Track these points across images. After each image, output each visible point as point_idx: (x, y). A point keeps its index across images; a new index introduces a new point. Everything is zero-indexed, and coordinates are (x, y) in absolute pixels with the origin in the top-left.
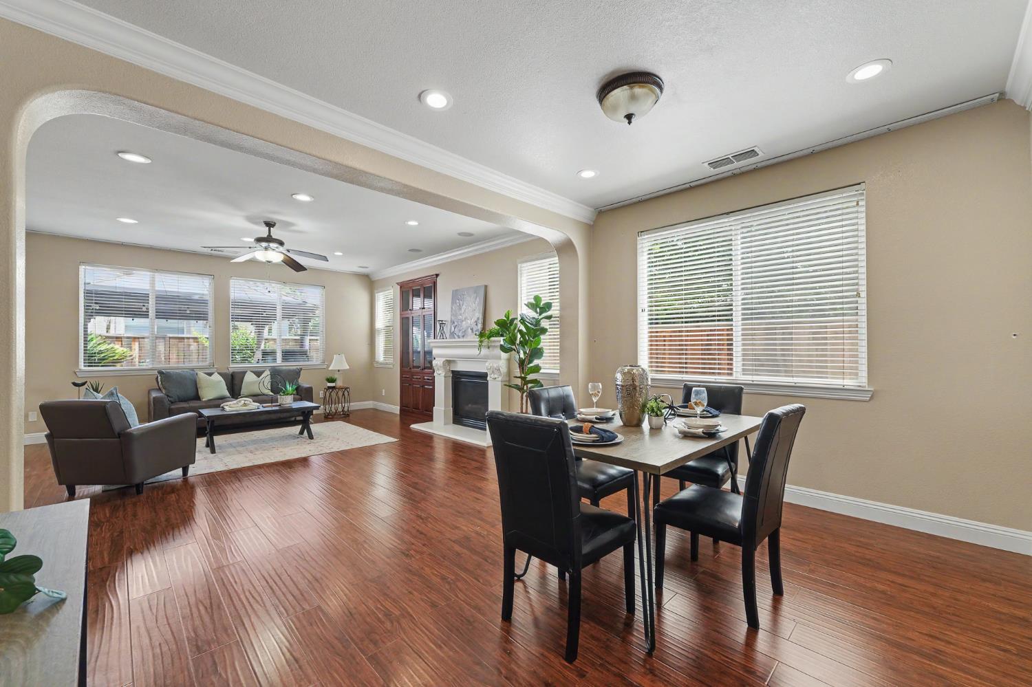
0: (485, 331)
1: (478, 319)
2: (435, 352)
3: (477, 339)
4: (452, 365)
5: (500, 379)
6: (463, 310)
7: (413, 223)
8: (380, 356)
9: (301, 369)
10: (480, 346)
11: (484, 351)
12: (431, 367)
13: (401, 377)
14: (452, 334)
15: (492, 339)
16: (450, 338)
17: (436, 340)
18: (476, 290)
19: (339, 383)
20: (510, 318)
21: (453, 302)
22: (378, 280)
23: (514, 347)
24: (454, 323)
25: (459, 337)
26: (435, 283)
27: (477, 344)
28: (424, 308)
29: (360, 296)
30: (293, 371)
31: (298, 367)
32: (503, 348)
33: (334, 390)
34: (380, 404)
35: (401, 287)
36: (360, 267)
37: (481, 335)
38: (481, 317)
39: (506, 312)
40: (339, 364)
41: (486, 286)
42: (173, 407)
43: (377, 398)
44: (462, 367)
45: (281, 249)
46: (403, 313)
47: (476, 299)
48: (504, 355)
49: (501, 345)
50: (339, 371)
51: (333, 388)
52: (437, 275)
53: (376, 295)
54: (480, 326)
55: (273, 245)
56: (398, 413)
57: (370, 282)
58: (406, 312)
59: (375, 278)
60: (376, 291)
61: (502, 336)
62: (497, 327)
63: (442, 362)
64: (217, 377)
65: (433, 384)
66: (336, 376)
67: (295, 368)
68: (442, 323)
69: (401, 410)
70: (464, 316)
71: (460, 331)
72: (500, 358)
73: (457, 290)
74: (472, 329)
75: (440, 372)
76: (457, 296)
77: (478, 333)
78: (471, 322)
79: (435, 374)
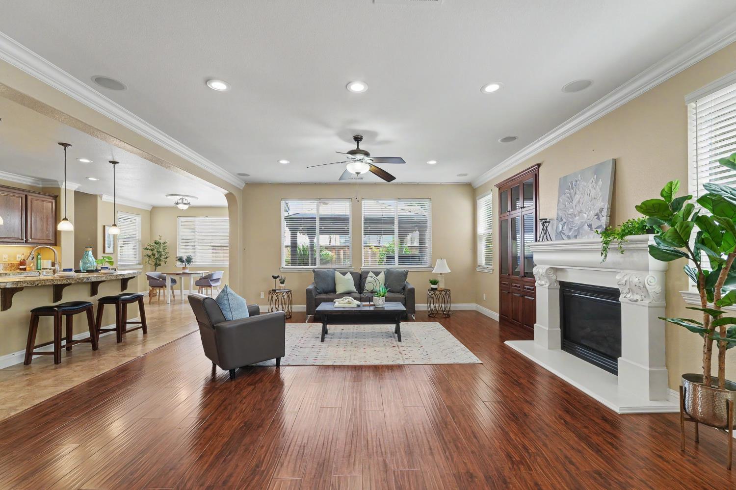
0: (614, 226)
1: (601, 210)
2: (536, 257)
3: (599, 239)
4: (559, 273)
5: (647, 302)
6: (575, 203)
7: (492, 88)
8: (482, 260)
9: (408, 271)
10: (605, 250)
11: (612, 257)
12: (531, 275)
13: (500, 283)
14: (560, 235)
15: (628, 238)
16: (556, 240)
17: (537, 243)
18: (597, 170)
19: (442, 286)
20: (674, 197)
21: (561, 192)
22: (479, 187)
23: (683, 250)
24: (562, 220)
25: (569, 237)
26: (536, 177)
27: (600, 246)
28: (524, 207)
29: (463, 205)
30: (402, 273)
31: (406, 270)
32: (654, 251)
33: (437, 292)
34: (481, 307)
35: (499, 189)
36: (460, 175)
37: (607, 232)
38: (606, 206)
39: (664, 185)
40: (441, 268)
41: (615, 162)
42: (316, 297)
43: (478, 301)
44: (573, 277)
45: (367, 159)
46: (502, 216)
47: (597, 182)
48: (655, 264)
49: (651, 247)
50: (441, 274)
51: (436, 289)
52: (539, 165)
53: (478, 201)
54: (604, 220)
55: (359, 156)
56: (498, 320)
57: (472, 191)
58: (505, 215)
59: (477, 184)
60: (477, 198)
61: (650, 231)
62: (640, 217)
63: (544, 271)
64: (349, 276)
65: (534, 295)
66: (439, 279)
67: (403, 270)
68: (545, 222)
69: (500, 318)
70: (578, 209)
71: (571, 229)
72: (647, 269)
73: (565, 177)
74: (590, 226)
75: (543, 282)
76: (567, 186)
77: (599, 230)
78: (588, 216)
79: (536, 284)
